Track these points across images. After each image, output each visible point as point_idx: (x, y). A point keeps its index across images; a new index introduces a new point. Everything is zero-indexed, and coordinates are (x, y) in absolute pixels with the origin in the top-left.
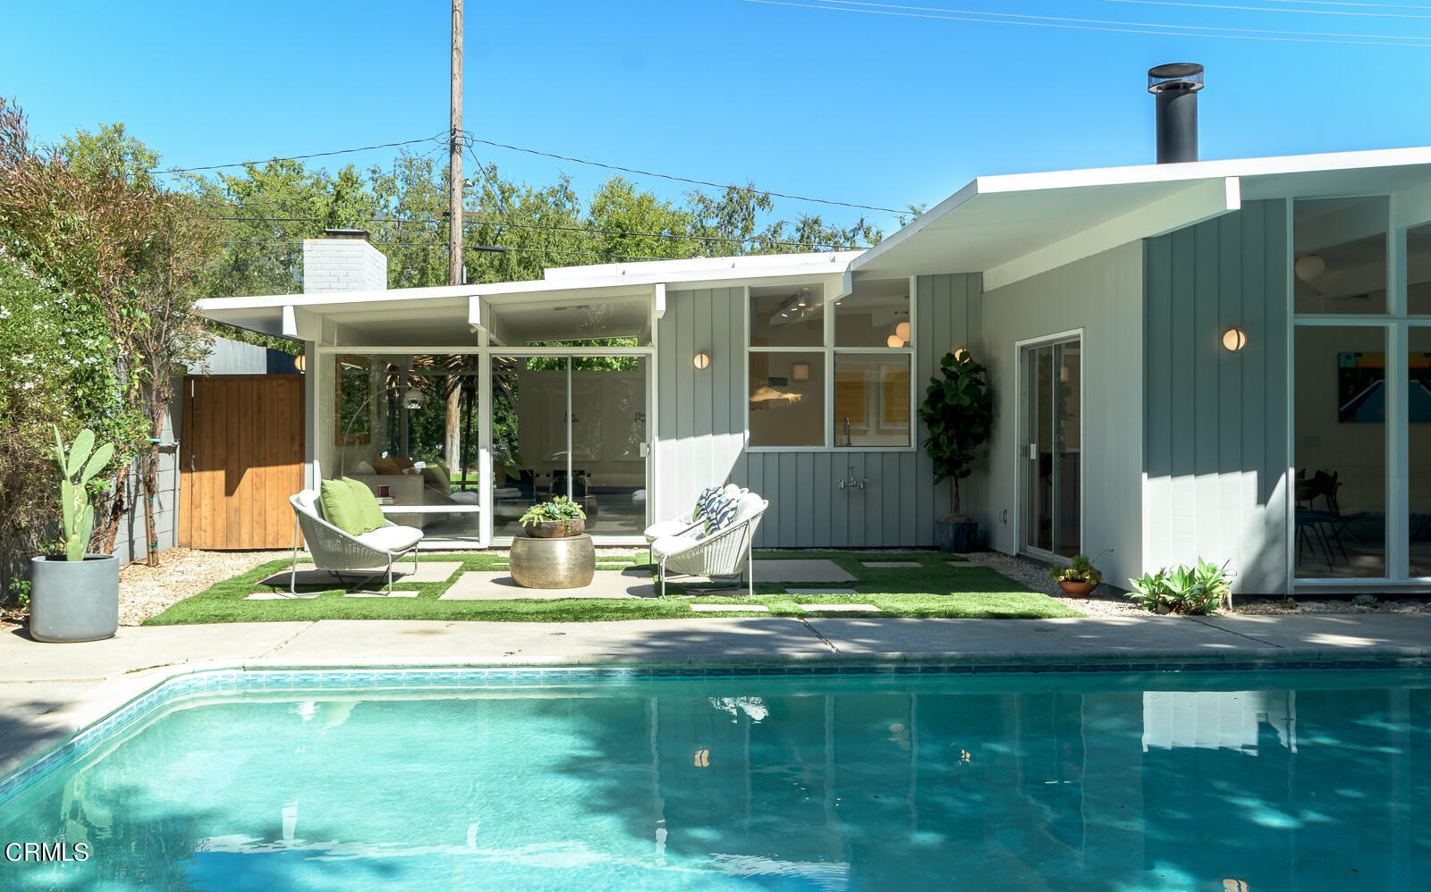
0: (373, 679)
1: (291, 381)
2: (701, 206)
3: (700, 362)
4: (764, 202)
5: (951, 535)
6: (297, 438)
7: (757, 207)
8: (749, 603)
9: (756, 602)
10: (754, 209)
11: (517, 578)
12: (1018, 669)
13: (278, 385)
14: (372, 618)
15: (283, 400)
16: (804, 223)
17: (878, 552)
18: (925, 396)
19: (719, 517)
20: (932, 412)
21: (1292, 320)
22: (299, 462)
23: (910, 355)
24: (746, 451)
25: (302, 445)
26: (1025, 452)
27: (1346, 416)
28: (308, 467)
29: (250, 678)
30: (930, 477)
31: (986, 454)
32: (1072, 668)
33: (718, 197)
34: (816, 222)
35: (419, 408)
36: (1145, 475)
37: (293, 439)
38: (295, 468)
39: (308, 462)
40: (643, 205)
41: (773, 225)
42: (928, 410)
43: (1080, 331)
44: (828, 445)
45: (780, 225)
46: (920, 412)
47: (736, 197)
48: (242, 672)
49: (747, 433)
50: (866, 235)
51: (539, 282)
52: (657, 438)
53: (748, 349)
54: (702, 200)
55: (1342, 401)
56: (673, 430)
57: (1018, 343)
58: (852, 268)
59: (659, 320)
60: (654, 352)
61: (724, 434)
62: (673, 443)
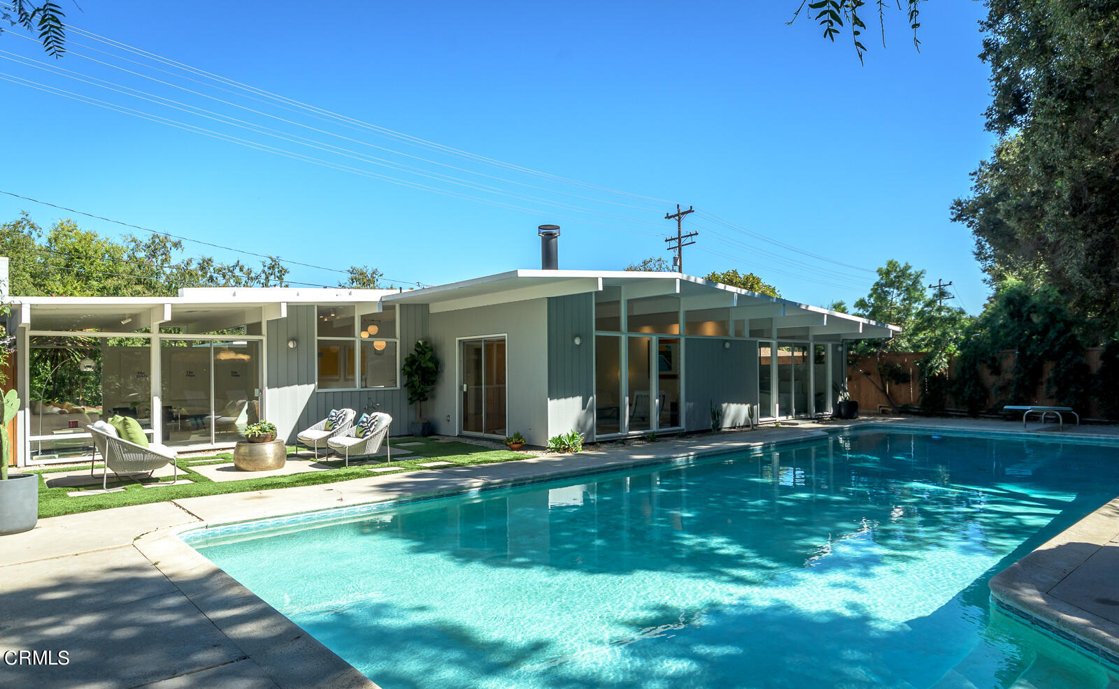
0: (284, 522)
2: (133, 244)
3: (291, 345)
4: (177, 245)
5: (421, 428)
7: (172, 248)
8: (388, 466)
9: (391, 466)
10: (171, 249)
11: (242, 466)
12: (560, 478)
14: (205, 495)
16: (204, 261)
17: (398, 438)
18: (404, 363)
19: (369, 425)
20: (410, 370)
21: (595, 333)
23: (396, 342)
24: (317, 391)
26: (461, 388)
28: (20, 413)
29: (210, 532)
30: (406, 402)
31: (433, 390)
32: (577, 476)
33: (145, 238)
34: (210, 260)
35: (92, 370)
36: (550, 399)
39: (21, 409)
40: (88, 239)
41: (186, 260)
42: (408, 369)
43: (506, 335)
44: (358, 387)
45: (191, 260)
46: (403, 370)
47: (157, 240)
48: (205, 529)
49: (316, 382)
50: (241, 270)
52: (267, 388)
53: (317, 338)
54: (134, 240)
56: (275, 383)
57: (457, 339)
58: (383, 300)
59: (268, 321)
60: (265, 339)
61: (304, 384)
62: (276, 390)
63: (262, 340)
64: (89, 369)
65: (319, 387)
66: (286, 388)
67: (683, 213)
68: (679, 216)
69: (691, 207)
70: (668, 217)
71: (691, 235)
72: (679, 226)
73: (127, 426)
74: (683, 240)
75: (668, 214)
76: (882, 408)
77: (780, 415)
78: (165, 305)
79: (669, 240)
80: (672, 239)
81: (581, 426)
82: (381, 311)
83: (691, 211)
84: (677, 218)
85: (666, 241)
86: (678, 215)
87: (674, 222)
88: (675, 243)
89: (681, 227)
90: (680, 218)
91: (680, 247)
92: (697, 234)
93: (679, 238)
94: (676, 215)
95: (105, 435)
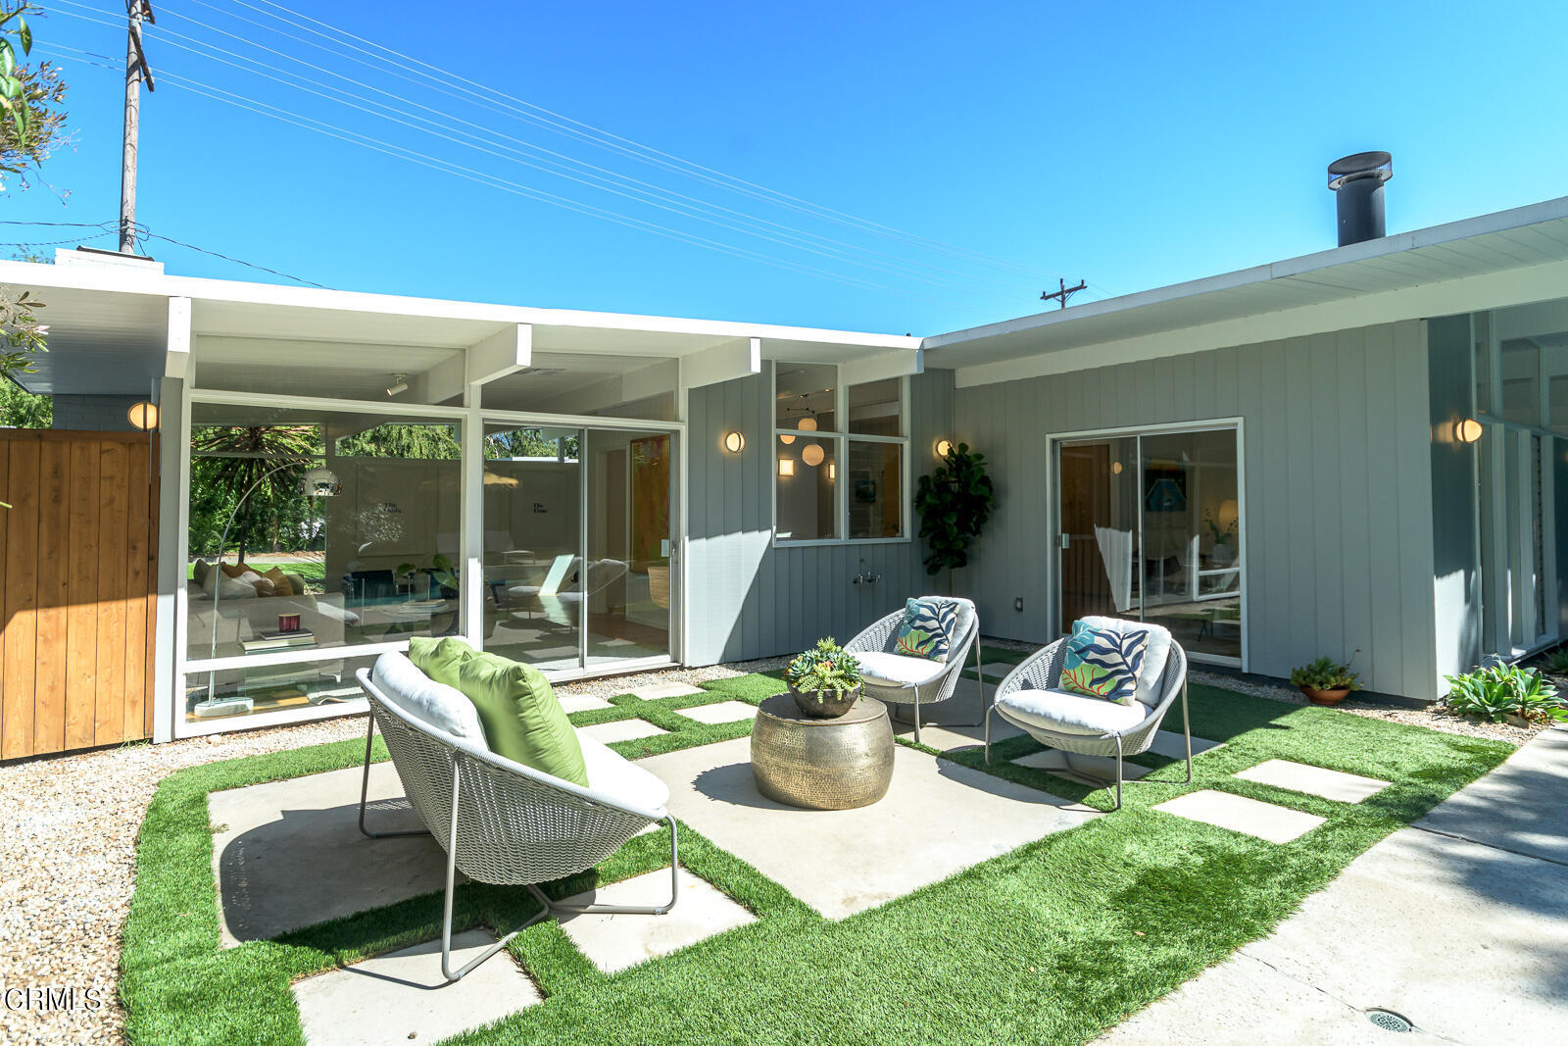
1: (131, 445)
3: (732, 443)
6: (142, 546)
13: (102, 452)
15: (112, 478)
18: (918, 487)
22: (145, 594)
23: (902, 445)
24: (773, 547)
25: (152, 558)
26: (1056, 542)
28: (164, 603)
30: (921, 568)
35: (331, 494)
37: (132, 547)
38: (136, 605)
39: (166, 593)
43: (1240, 421)
44: (844, 537)
49: (774, 527)
52: (687, 538)
53: (775, 431)
56: (702, 529)
57: (1049, 437)
58: (928, 346)
59: (690, 391)
60: (684, 429)
61: (754, 530)
62: (703, 542)
63: (677, 433)
64: (324, 493)
65: (777, 538)
66: (721, 539)
67: (1070, 291)
68: (1063, 294)
69: (1083, 281)
70: (1045, 297)
73: (524, 702)
75: (1044, 293)
78: (519, 325)
82: (923, 372)
83: (1081, 288)
84: (1060, 297)
86: (1061, 293)
90: (1064, 298)
94: (1058, 294)
95: (444, 743)
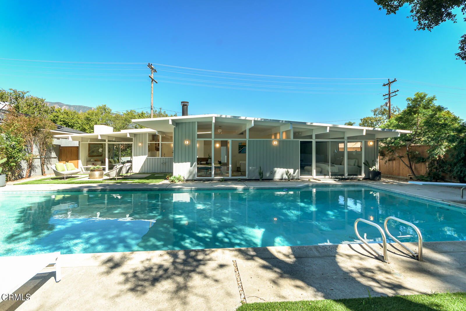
1: (76, 147)
3: (140, 144)
6: (77, 156)
13: (74, 148)
27: (240, 152)
28: (79, 160)
36: (174, 163)
38: (77, 161)
44: (160, 157)
49: (147, 155)
51: (119, 132)
52: (133, 156)
53: (148, 142)
55: (239, 150)
59: (134, 138)
60: (133, 143)
61: (144, 155)
62: (136, 157)
64: (100, 151)
65: (148, 157)
66: (139, 157)
67: (391, 83)
68: (389, 84)
69: (395, 79)
70: (384, 85)
71: (395, 92)
72: (389, 88)
74: (391, 94)
75: (384, 84)
76: (410, 176)
77: (317, 175)
79: (385, 95)
80: (386, 95)
81: (191, 173)
83: (395, 81)
84: (388, 85)
85: (384, 96)
87: (387, 87)
88: (387, 96)
89: (390, 89)
91: (389, 98)
92: (398, 91)
93: (389, 94)
